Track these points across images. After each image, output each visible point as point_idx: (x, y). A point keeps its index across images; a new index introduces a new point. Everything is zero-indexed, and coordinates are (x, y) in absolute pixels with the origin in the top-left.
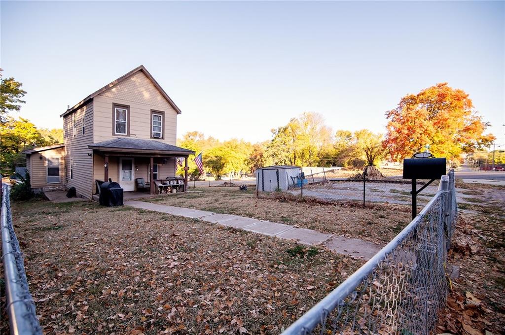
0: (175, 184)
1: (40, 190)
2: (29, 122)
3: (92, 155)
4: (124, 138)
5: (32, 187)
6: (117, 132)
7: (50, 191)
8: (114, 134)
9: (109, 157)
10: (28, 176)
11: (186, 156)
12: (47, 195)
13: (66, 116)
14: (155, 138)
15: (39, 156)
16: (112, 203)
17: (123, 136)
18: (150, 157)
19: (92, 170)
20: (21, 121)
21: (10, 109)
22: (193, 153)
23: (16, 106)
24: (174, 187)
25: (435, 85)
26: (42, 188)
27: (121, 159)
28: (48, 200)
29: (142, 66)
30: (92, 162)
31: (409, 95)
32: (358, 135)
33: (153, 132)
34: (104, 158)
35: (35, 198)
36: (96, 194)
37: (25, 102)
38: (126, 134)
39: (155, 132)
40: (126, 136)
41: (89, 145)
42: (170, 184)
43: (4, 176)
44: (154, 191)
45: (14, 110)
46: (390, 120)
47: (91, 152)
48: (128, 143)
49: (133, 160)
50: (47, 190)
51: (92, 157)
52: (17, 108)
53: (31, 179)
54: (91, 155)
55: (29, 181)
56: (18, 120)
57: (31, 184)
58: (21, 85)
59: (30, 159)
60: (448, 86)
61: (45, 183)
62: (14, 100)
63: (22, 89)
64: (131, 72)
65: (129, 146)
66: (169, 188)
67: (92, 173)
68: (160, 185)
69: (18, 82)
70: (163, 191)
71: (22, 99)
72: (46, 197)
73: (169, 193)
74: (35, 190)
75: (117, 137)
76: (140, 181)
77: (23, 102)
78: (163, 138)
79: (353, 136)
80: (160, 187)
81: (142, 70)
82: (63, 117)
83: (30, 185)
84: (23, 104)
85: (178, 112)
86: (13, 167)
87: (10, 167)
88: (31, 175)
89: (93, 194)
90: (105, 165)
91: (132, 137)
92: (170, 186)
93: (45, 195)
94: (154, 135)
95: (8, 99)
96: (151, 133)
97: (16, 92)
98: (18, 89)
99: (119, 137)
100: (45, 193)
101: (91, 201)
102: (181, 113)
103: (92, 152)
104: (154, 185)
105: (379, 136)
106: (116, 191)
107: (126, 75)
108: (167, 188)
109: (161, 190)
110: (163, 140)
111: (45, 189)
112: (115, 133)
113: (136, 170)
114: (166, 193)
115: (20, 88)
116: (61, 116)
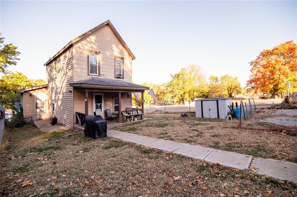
0: (136, 114)
1: (30, 119)
2: (22, 74)
3: (73, 91)
4: (97, 78)
5: (24, 117)
6: (91, 73)
7: (38, 120)
8: (88, 75)
9: (89, 92)
10: (22, 109)
11: (142, 91)
12: (35, 123)
13: (48, 64)
14: (118, 78)
15: (30, 94)
16: (98, 135)
17: (95, 76)
18: (119, 92)
19: (73, 104)
20: (18, 74)
21: (10, 64)
22: (148, 88)
23: (14, 62)
24: (136, 116)
25: (283, 43)
26: (32, 118)
27: (94, 94)
28: (37, 127)
29: (109, 20)
30: (73, 98)
31: (266, 50)
32: (223, 78)
33: (116, 73)
34: (85, 94)
35: (26, 126)
36: (76, 124)
37: (19, 59)
38: (98, 74)
39: (118, 73)
40: (97, 76)
41: (70, 83)
42: (133, 114)
43: (8, 108)
44: (122, 120)
45: (13, 65)
46: (252, 66)
47: (71, 89)
48: (101, 81)
49: (102, 94)
50: (36, 119)
51: (73, 93)
52: (15, 64)
53: (24, 112)
54: (71, 92)
55: (23, 113)
56: (15, 73)
57: (24, 114)
58: (16, 48)
59: (23, 96)
60: (294, 42)
61: (34, 114)
62: (13, 59)
63: (17, 51)
64: (101, 25)
65: (104, 83)
66: (132, 117)
67: (73, 106)
68: (126, 115)
69: (15, 46)
70: (128, 120)
71: (17, 57)
72: (35, 125)
73: (132, 121)
74: (26, 119)
75: (91, 76)
76: (108, 111)
77: (18, 59)
78: (123, 78)
79: (219, 79)
80: (126, 117)
81: (108, 24)
82: (46, 66)
83: (23, 116)
84: (18, 60)
85: (133, 58)
86: (13, 102)
87: (11, 102)
88: (24, 108)
89: (73, 124)
90: (86, 100)
91: (102, 77)
92: (133, 115)
93: (34, 123)
94: (117, 76)
95: (8, 57)
96: (115, 74)
97: (14, 53)
98: (15, 51)
99: (93, 77)
100: (34, 122)
101: (73, 130)
102: (135, 59)
103: (73, 89)
104: (122, 115)
105: (235, 78)
106: (101, 124)
107: (97, 27)
108: (131, 117)
109: (127, 119)
110: (123, 79)
111: (34, 119)
112: (90, 74)
113: (105, 103)
114: (130, 121)
115: (16, 50)
116: (44, 65)
